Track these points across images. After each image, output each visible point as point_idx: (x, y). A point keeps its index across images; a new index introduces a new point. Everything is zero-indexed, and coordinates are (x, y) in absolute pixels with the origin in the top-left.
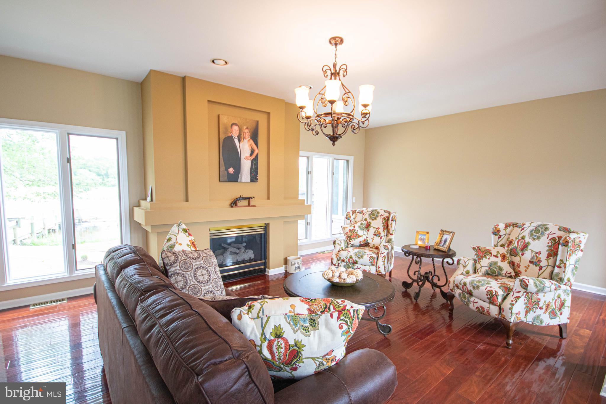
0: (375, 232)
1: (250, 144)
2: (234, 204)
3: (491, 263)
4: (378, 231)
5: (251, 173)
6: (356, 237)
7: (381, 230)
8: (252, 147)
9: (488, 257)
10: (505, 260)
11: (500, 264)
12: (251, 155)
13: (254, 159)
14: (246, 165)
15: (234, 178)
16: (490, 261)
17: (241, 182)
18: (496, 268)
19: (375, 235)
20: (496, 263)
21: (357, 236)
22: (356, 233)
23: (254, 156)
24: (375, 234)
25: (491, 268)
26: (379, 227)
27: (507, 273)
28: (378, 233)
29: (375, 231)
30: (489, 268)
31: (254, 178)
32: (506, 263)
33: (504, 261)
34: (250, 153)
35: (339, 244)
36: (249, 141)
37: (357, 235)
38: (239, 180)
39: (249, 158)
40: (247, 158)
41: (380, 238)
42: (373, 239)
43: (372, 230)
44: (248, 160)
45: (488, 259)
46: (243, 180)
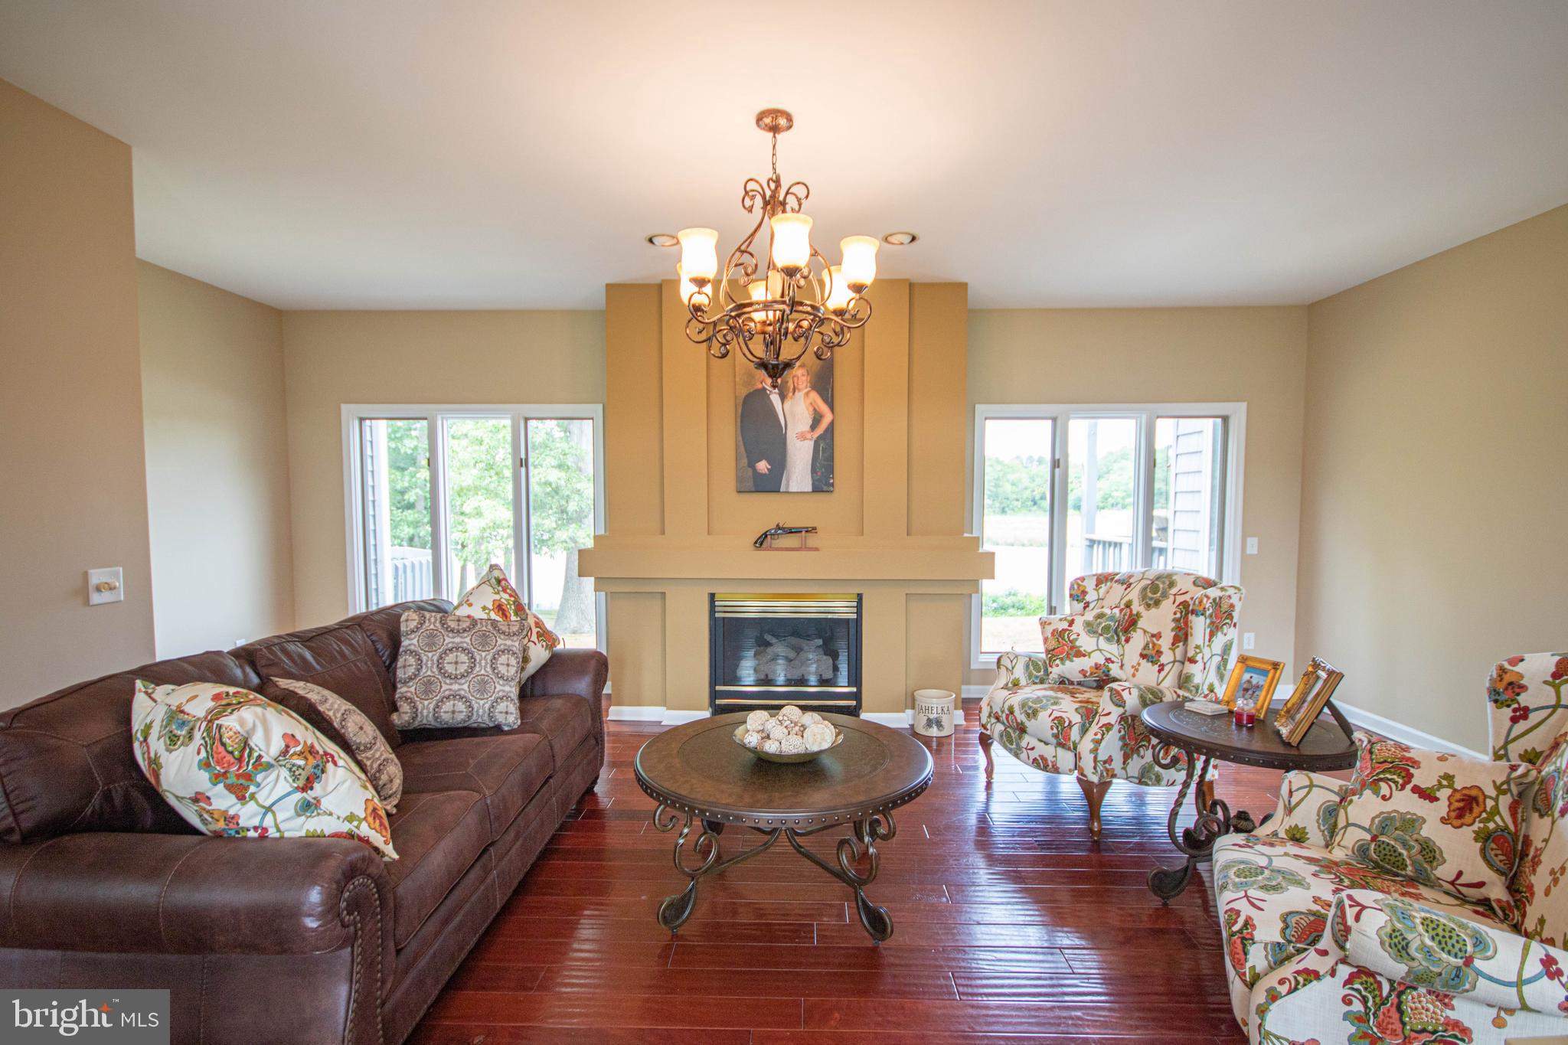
0: (1146, 647)
1: (808, 402)
2: (761, 542)
3: (1386, 819)
4: (1154, 645)
5: (814, 471)
6: (1068, 654)
7: (1165, 643)
8: (815, 409)
9: (1384, 789)
10: (1468, 818)
11: (1434, 830)
12: (813, 427)
13: (820, 437)
14: (800, 454)
15: (770, 484)
16: (1387, 807)
17: (787, 492)
18: (1405, 844)
19: (1143, 656)
20: (1411, 823)
21: (1073, 652)
22: (1071, 642)
23: (820, 431)
24: (1145, 652)
25: (1382, 838)
26: (1160, 633)
27: (1458, 882)
28: (1153, 653)
29: (1147, 644)
30: (1374, 838)
31: (823, 479)
32: (1468, 832)
33: (1457, 822)
34: (810, 422)
35: (1007, 669)
36: (807, 394)
37: (1072, 648)
38: (783, 489)
39: (809, 436)
40: (802, 437)
41: (1156, 667)
42: (1137, 670)
43: (1138, 640)
44: (805, 439)
45: (1384, 798)
46: (793, 488)
